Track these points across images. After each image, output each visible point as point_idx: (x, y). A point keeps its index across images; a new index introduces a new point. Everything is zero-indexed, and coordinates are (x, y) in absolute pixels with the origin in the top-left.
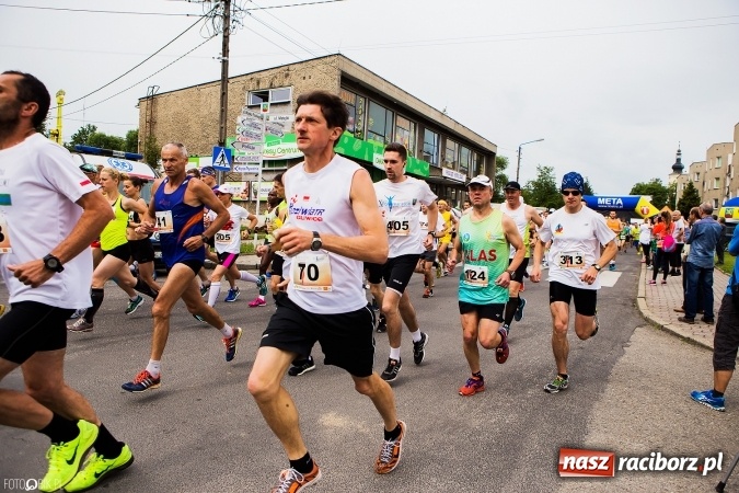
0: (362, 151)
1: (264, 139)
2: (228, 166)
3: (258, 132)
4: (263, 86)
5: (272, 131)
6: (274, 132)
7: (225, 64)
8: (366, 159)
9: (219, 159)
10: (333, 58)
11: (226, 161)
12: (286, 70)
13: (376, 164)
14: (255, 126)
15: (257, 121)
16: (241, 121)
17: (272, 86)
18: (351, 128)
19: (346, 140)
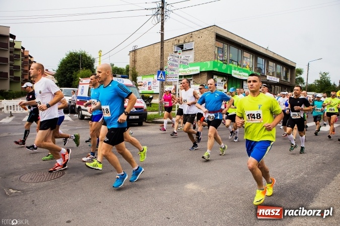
0: (227, 69)
1: (179, 66)
2: (164, 79)
3: (177, 64)
4: (181, 43)
5: (183, 62)
6: (184, 63)
7: (162, 35)
8: (229, 73)
9: (160, 76)
10: (212, 27)
11: (163, 77)
12: (191, 35)
13: (233, 75)
14: (175, 61)
15: (176, 59)
16: (169, 59)
17: (185, 42)
18: (221, 59)
19: (219, 65)
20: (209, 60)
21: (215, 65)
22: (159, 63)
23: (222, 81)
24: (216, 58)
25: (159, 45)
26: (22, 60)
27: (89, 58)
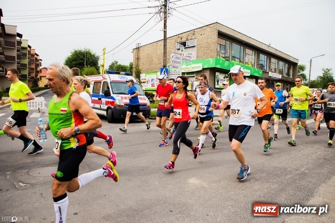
0: (229, 66)
1: (182, 63)
3: (180, 61)
4: (184, 40)
5: (186, 60)
6: (187, 60)
7: (165, 32)
10: (214, 25)
12: (193, 31)
14: (178, 58)
15: (179, 56)
16: (172, 56)
17: (187, 40)
18: (224, 56)
19: (221, 62)
20: (211, 57)
21: (217, 62)
22: (162, 61)
23: (224, 78)
24: (218, 54)
25: (162, 43)
26: (29, 58)
27: (94, 56)
